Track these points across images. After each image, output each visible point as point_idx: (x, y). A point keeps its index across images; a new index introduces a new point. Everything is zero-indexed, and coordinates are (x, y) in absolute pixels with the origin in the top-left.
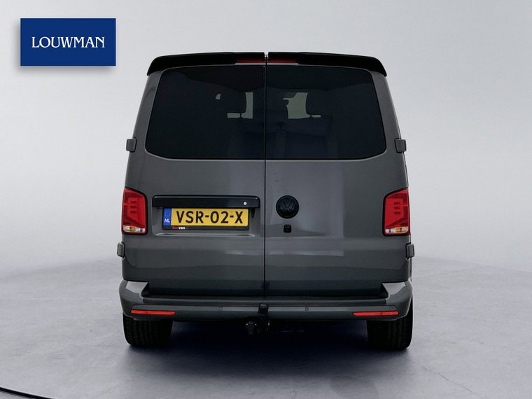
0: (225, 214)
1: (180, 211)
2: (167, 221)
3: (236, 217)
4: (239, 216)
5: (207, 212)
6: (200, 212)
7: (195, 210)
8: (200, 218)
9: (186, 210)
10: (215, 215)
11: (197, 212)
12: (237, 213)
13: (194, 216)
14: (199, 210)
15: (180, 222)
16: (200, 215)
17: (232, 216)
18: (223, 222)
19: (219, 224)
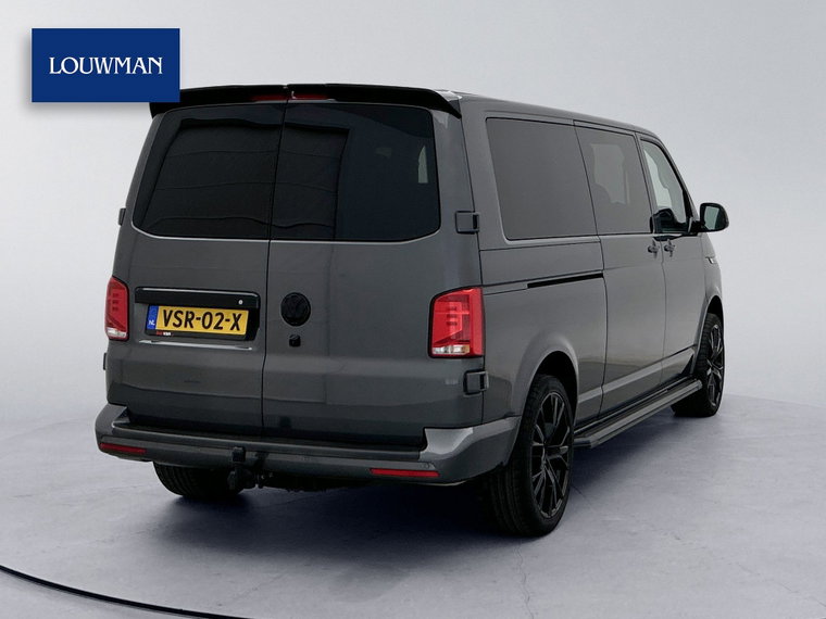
0: (219, 317)
1: (168, 309)
2: (151, 323)
3: (232, 321)
4: (237, 319)
5: (199, 312)
6: (192, 313)
7: (184, 310)
8: (190, 321)
9: (175, 309)
10: (208, 318)
11: (187, 313)
12: (234, 315)
13: (183, 317)
14: (190, 309)
15: (166, 325)
16: (190, 316)
17: (228, 320)
18: (217, 327)
19: (211, 330)
